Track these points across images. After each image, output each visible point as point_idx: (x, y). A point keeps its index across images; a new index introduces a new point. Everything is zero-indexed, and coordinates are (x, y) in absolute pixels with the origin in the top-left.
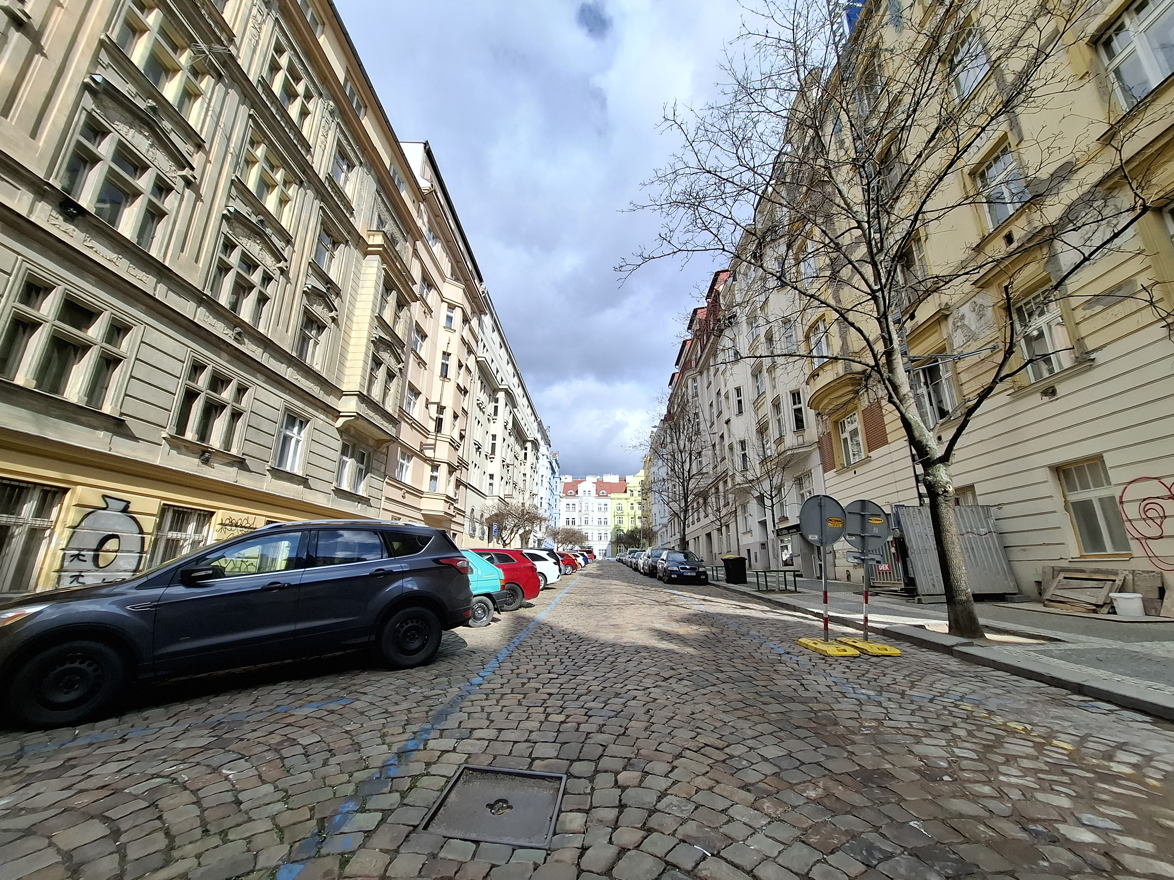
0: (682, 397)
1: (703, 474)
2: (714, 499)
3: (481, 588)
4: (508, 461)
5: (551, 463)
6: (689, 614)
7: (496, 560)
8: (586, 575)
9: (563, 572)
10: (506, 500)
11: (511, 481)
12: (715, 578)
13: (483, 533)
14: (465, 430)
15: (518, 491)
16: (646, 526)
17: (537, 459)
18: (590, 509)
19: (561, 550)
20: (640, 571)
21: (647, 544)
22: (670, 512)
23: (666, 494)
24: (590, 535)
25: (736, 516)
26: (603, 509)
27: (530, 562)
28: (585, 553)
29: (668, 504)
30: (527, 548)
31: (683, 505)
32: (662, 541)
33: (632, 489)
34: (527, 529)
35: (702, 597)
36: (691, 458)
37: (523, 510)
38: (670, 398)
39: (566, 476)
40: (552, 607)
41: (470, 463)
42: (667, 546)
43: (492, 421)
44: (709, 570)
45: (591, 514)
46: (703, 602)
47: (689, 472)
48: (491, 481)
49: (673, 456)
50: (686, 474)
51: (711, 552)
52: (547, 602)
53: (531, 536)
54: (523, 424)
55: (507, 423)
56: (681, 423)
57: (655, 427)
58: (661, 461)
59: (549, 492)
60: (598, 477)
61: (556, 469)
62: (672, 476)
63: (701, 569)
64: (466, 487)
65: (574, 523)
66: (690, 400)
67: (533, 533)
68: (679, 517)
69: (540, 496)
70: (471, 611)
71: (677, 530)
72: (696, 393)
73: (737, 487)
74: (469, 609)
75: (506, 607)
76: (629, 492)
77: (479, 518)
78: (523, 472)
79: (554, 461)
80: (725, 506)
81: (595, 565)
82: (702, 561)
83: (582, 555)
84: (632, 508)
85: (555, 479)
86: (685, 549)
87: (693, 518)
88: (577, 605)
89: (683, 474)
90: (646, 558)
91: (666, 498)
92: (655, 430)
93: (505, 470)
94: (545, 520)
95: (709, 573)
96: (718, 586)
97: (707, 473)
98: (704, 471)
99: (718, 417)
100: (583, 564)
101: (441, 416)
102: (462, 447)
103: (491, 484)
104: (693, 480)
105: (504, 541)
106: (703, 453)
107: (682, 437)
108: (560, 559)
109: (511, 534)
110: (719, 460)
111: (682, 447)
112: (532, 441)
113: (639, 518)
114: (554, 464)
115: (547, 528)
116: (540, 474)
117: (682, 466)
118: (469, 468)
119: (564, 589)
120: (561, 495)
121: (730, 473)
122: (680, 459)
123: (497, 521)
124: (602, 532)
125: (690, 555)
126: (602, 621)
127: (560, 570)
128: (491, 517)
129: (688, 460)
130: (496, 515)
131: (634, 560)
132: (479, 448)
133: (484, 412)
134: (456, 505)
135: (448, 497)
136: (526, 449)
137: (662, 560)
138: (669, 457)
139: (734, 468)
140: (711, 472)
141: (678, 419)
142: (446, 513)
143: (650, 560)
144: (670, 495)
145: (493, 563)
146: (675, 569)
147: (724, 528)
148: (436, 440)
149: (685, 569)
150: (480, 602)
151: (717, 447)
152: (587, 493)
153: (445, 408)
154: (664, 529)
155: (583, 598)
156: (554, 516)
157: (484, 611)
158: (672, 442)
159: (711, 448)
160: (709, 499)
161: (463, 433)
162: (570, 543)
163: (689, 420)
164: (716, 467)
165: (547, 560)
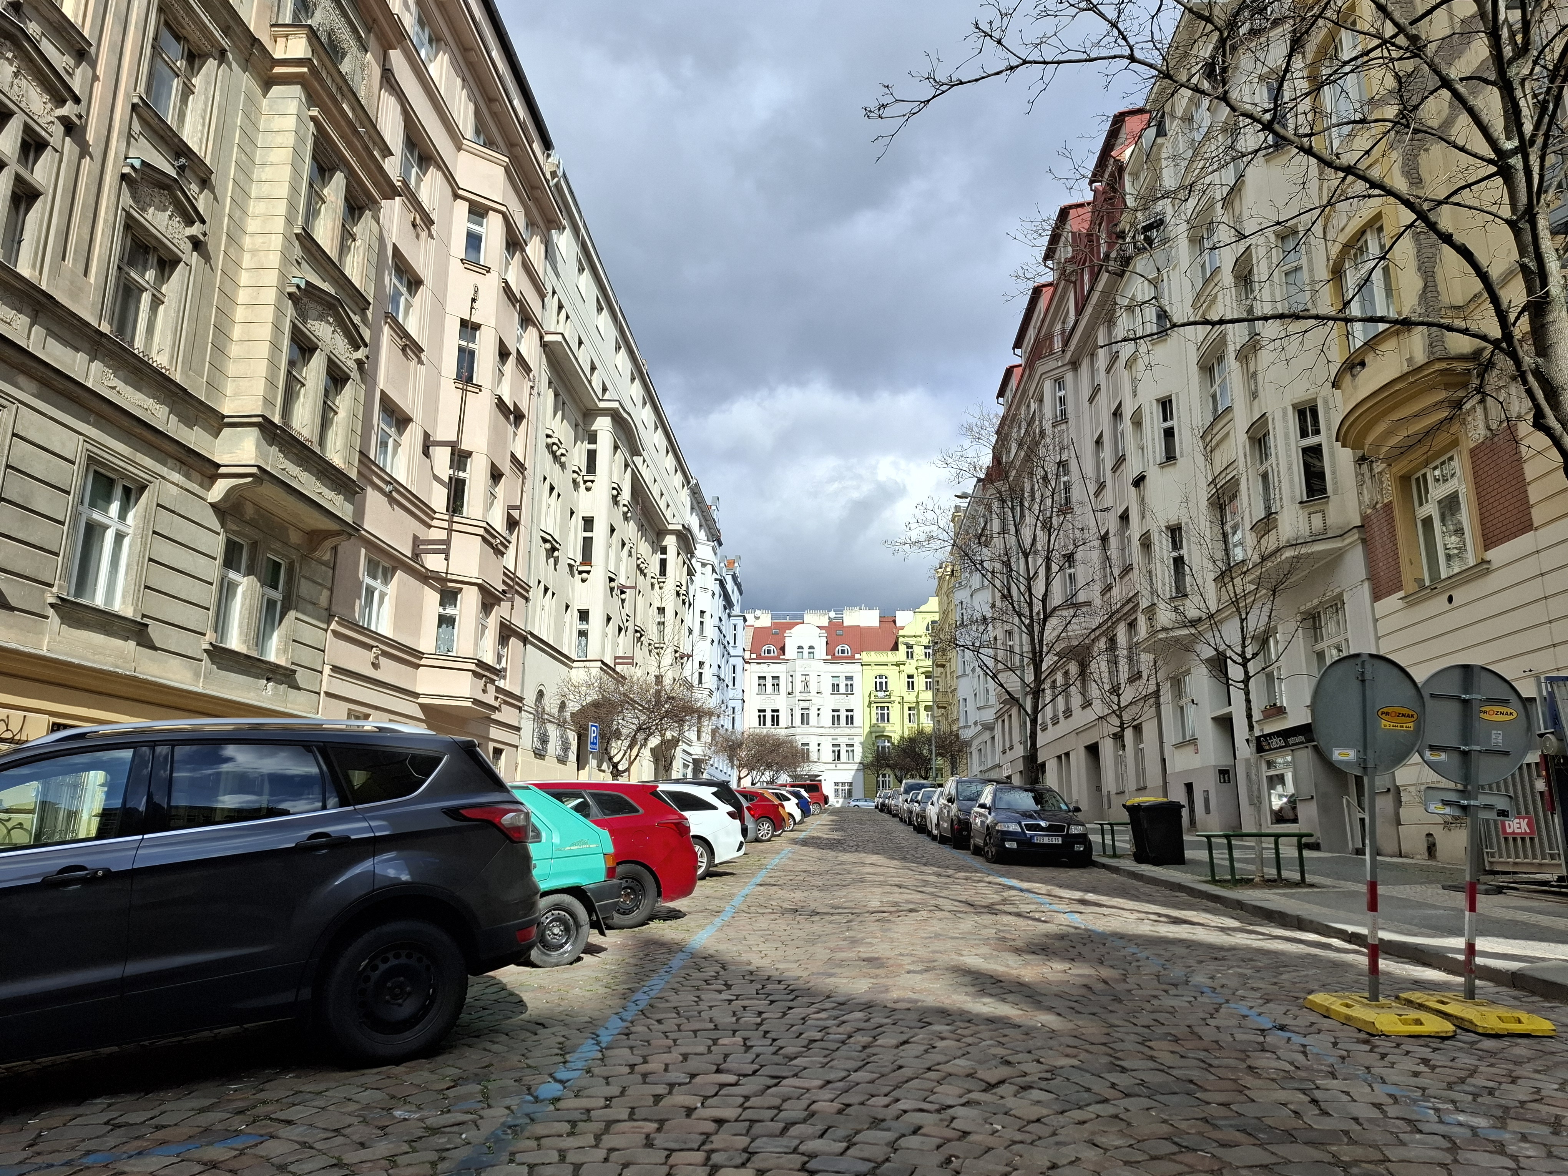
0: (1030, 424)
1: (1077, 606)
2: (1104, 666)
3: (557, 875)
4: (622, 580)
5: (722, 583)
6: (1047, 935)
7: (594, 809)
8: (805, 842)
9: (751, 835)
10: (619, 668)
11: (630, 625)
12: (1110, 852)
13: (566, 748)
14: (519, 507)
15: (645, 649)
16: (944, 727)
17: (691, 573)
18: (813, 688)
19: (746, 783)
20: (929, 834)
21: (947, 769)
22: (998, 695)
23: (991, 652)
24: (813, 748)
25: (1158, 705)
26: (842, 689)
27: (675, 812)
28: (802, 791)
29: (994, 677)
30: (669, 780)
31: (1030, 678)
32: (981, 763)
33: (912, 641)
34: (669, 735)
35: (1078, 895)
36: (1048, 569)
37: (658, 693)
38: (1001, 425)
39: (758, 613)
40: (726, 917)
41: (533, 583)
42: (994, 775)
43: (582, 486)
44: (1094, 831)
45: (817, 701)
46: (1081, 908)
47: (1044, 600)
48: (584, 627)
49: (1007, 564)
50: (1038, 606)
51: (1099, 789)
52: (713, 905)
53: (679, 753)
54: (655, 491)
55: (618, 489)
56: (1027, 486)
57: (963, 496)
58: (977, 577)
59: (717, 649)
60: (832, 614)
61: (735, 597)
62: (1003, 612)
63: (1075, 830)
64: (525, 640)
65: (776, 720)
66: (1049, 430)
67: (682, 746)
68: (1021, 707)
69: (697, 659)
70: (534, 929)
71: (1016, 737)
72: (1063, 413)
73: (1162, 635)
74: (531, 923)
75: (617, 918)
76: (903, 649)
77: (555, 711)
78: (656, 604)
79: (729, 579)
80: (1131, 680)
81: (826, 818)
82: (1077, 809)
83: (797, 795)
84: (911, 686)
85: (733, 621)
86: (1036, 781)
87: (1055, 709)
88: (784, 912)
89: (1030, 605)
90: (943, 801)
91: (990, 663)
92: (964, 503)
93: (617, 601)
94: (710, 714)
95: (1096, 838)
96: (1116, 870)
97: (1088, 604)
98: (1081, 597)
99: (1115, 469)
100: (798, 814)
101: (461, 475)
102: (512, 548)
103: (583, 634)
104: (1053, 622)
105: (615, 766)
106: (1078, 556)
107: (1029, 519)
108: (745, 804)
109: (631, 747)
110: (1116, 572)
111: (1027, 543)
112: (679, 534)
113: (927, 708)
114: (730, 585)
115: (714, 732)
116: (698, 607)
117: (1029, 588)
118: (531, 595)
119: (753, 875)
120: (747, 655)
121: (1144, 603)
122: (1022, 571)
123: (596, 719)
124: (843, 741)
125: (1047, 796)
126: (841, 950)
127: (744, 832)
128: (583, 710)
129: (1042, 572)
130: (595, 704)
131: (916, 807)
132: (554, 549)
133: (563, 466)
134: (501, 683)
135: (480, 664)
136: (664, 551)
137: (983, 806)
138: (998, 566)
139: (1154, 592)
140: (1097, 601)
141: (1019, 476)
142: (476, 702)
143: (954, 807)
144: (1001, 654)
145: (586, 816)
146: (1013, 827)
147: (1129, 734)
148: (450, 530)
149: (1038, 828)
150: (557, 907)
151: (1113, 542)
152: (806, 651)
153: (469, 454)
154: (987, 736)
155: (798, 895)
156: (731, 704)
157: (567, 930)
158: (1004, 530)
159: (1097, 543)
160: (1093, 665)
161: (515, 513)
162: (769, 767)
163: (1045, 478)
164: (1108, 588)
165: (714, 808)
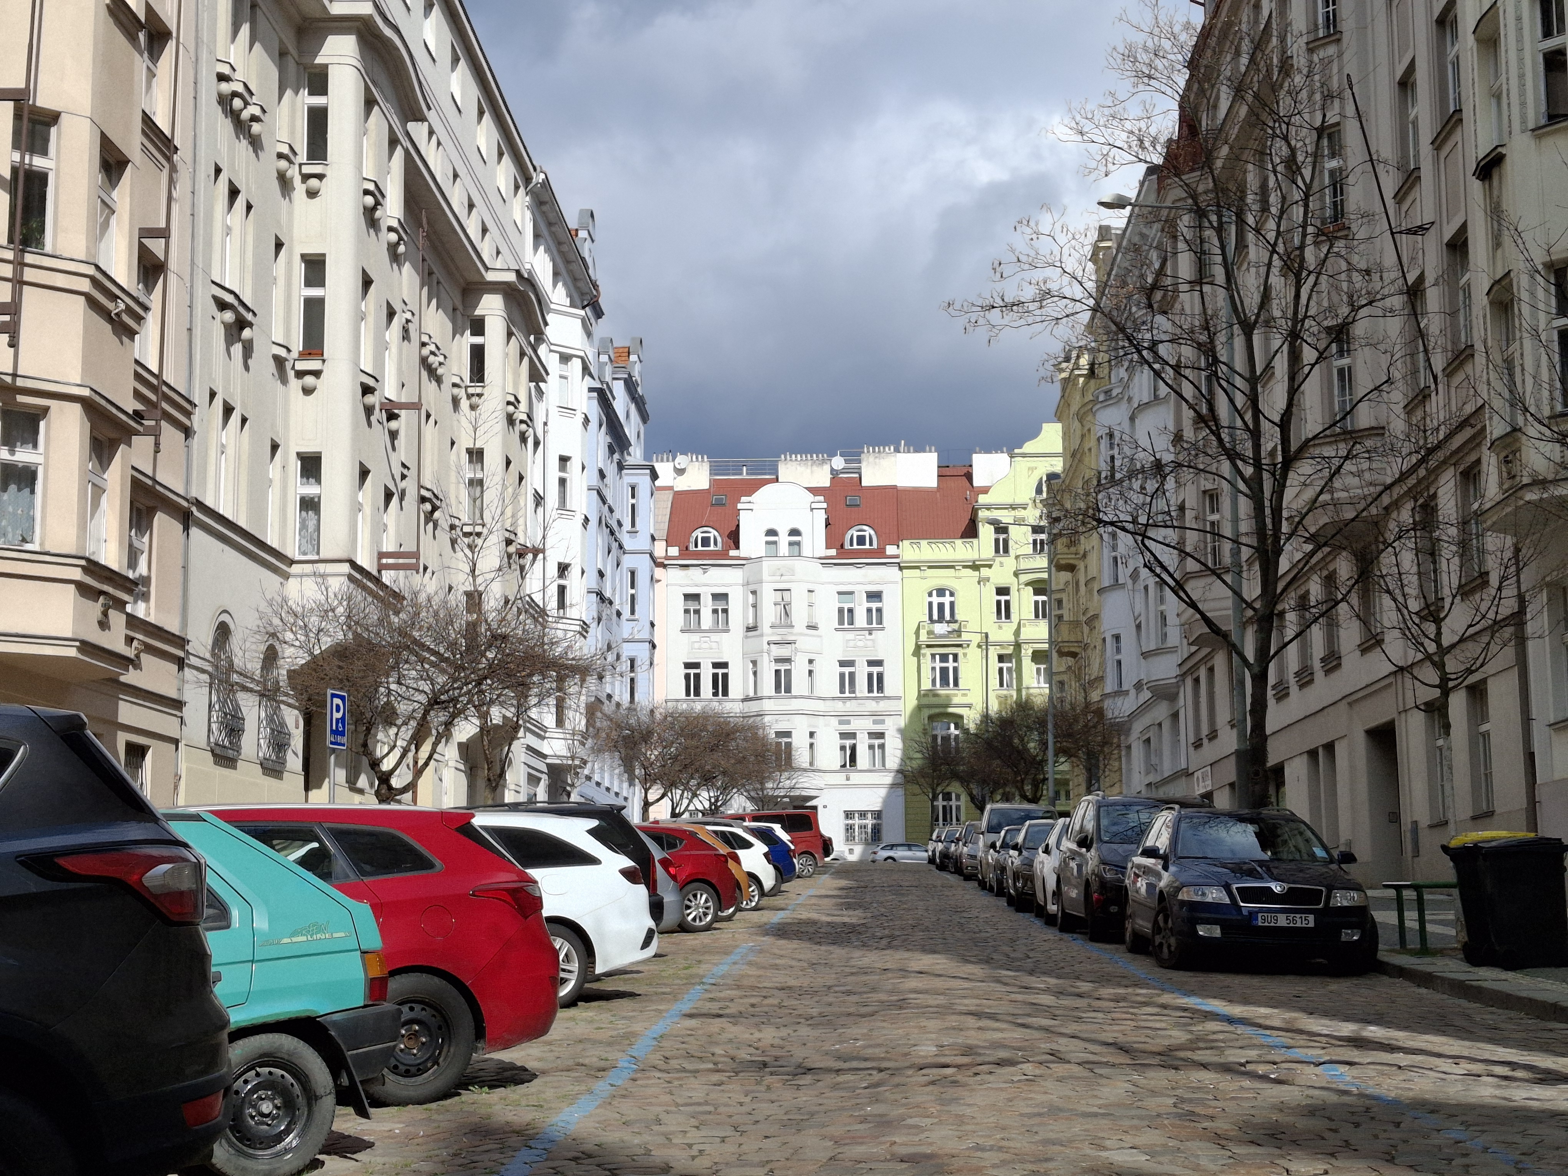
0: (1259, 45)
1: (1354, 436)
2: (1408, 559)
3: (267, 994)
4: (390, 390)
5: (603, 398)
6: (1281, 1107)
7: (341, 863)
8: (782, 931)
9: (670, 917)
10: (387, 577)
11: (410, 486)
12: (1413, 942)
13: (279, 742)
14: (164, 234)
15: (444, 537)
16: (1073, 693)
17: (537, 375)
18: (799, 616)
19: (661, 812)
20: (1040, 912)
21: (1078, 779)
22: (1186, 627)
23: (1172, 535)
24: (799, 741)
25: (1521, 641)
26: (861, 619)
27: (505, 866)
28: (778, 829)
29: (1179, 588)
30: (500, 806)
31: (1252, 589)
32: (1151, 768)
33: (1005, 517)
34: (496, 715)
35: (1347, 1029)
36: (1295, 357)
37: (472, 626)
38: (1199, 49)
39: (682, 460)
40: (620, 1078)
41: (199, 396)
42: (1177, 790)
43: (300, 188)
44: (1383, 904)
45: (806, 643)
46: (1354, 1054)
47: (1284, 424)
48: (311, 490)
49: (1208, 350)
50: (1271, 439)
51: (1395, 817)
52: (592, 1056)
53: (518, 751)
54: (457, 198)
55: (377, 194)
56: (1252, 179)
57: (1118, 203)
58: (1144, 377)
59: (598, 538)
60: (838, 462)
61: (632, 427)
62: (1198, 450)
63: (1341, 899)
64: (186, 519)
65: (721, 685)
66: (1300, 61)
67: (524, 739)
68: (1234, 649)
69: (553, 558)
70: (219, 1102)
71: (1223, 715)
72: (1332, 21)
73: (1531, 496)
74: (209, 1089)
75: (393, 1084)
76: (986, 532)
77: (255, 666)
78: (465, 442)
79: (619, 389)
80: (1465, 591)
81: (826, 884)
82: (1348, 858)
83: (766, 836)
84: (1004, 611)
85: (629, 478)
86: (1262, 801)
87: (1305, 654)
88: (739, 1067)
89: (1256, 434)
90: (1069, 845)
91: (1169, 558)
92: (1118, 220)
93: (379, 435)
94: (582, 670)
95: (1385, 917)
96: (1425, 980)
97: (1378, 431)
98: (1364, 417)
99: (1438, 143)
100: (767, 875)
101: (38, 162)
102: (152, 322)
103: (310, 505)
104: (1305, 468)
105: (385, 778)
106: (1359, 329)
107: (1256, 252)
108: (657, 853)
109: (417, 740)
110: (1439, 362)
111: (1251, 301)
112: (507, 291)
113: (1038, 656)
114: (621, 403)
115: (592, 710)
116: (554, 448)
117: (1253, 400)
118: (196, 421)
119: (675, 997)
120: (660, 549)
121: (1496, 428)
122: (1240, 364)
123: (345, 682)
124: (862, 726)
125: (1285, 831)
126: (856, 1140)
127: (656, 908)
128: (315, 665)
129: (1281, 365)
130: (340, 652)
131: (1013, 858)
132: (241, 324)
133: (256, 143)
134: (140, 610)
135: (93, 567)
136: (478, 327)
137: (1151, 853)
138: (1188, 352)
139: (1516, 402)
140: (1398, 426)
141: (1235, 158)
142: (86, 647)
143: (1092, 856)
144: (1192, 539)
145: (325, 876)
146: (1215, 895)
147: (1458, 703)
148: (18, 283)
149: (1266, 895)
150: (268, 1059)
151: (1433, 298)
152: (784, 539)
153: (53, 118)
154: (1161, 712)
155: (768, 1035)
156: (628, 650)
157: (289, 1106)
158: (1201, 278)
159: (1397, 302)
160: (1387, 560)
161: (156, 246)
162: (707, 780)
163: (1292, 165)
164: (1421, 397)
165: (589, 860)
